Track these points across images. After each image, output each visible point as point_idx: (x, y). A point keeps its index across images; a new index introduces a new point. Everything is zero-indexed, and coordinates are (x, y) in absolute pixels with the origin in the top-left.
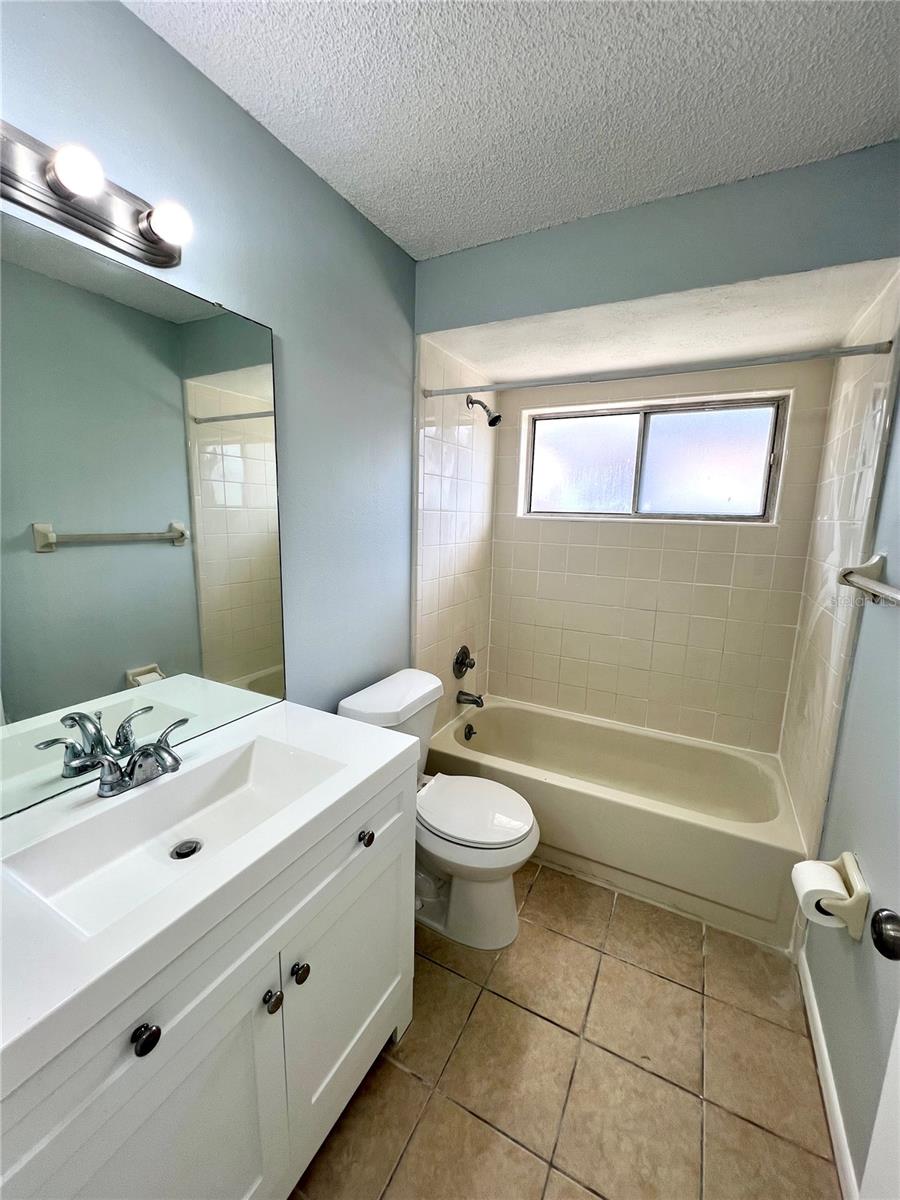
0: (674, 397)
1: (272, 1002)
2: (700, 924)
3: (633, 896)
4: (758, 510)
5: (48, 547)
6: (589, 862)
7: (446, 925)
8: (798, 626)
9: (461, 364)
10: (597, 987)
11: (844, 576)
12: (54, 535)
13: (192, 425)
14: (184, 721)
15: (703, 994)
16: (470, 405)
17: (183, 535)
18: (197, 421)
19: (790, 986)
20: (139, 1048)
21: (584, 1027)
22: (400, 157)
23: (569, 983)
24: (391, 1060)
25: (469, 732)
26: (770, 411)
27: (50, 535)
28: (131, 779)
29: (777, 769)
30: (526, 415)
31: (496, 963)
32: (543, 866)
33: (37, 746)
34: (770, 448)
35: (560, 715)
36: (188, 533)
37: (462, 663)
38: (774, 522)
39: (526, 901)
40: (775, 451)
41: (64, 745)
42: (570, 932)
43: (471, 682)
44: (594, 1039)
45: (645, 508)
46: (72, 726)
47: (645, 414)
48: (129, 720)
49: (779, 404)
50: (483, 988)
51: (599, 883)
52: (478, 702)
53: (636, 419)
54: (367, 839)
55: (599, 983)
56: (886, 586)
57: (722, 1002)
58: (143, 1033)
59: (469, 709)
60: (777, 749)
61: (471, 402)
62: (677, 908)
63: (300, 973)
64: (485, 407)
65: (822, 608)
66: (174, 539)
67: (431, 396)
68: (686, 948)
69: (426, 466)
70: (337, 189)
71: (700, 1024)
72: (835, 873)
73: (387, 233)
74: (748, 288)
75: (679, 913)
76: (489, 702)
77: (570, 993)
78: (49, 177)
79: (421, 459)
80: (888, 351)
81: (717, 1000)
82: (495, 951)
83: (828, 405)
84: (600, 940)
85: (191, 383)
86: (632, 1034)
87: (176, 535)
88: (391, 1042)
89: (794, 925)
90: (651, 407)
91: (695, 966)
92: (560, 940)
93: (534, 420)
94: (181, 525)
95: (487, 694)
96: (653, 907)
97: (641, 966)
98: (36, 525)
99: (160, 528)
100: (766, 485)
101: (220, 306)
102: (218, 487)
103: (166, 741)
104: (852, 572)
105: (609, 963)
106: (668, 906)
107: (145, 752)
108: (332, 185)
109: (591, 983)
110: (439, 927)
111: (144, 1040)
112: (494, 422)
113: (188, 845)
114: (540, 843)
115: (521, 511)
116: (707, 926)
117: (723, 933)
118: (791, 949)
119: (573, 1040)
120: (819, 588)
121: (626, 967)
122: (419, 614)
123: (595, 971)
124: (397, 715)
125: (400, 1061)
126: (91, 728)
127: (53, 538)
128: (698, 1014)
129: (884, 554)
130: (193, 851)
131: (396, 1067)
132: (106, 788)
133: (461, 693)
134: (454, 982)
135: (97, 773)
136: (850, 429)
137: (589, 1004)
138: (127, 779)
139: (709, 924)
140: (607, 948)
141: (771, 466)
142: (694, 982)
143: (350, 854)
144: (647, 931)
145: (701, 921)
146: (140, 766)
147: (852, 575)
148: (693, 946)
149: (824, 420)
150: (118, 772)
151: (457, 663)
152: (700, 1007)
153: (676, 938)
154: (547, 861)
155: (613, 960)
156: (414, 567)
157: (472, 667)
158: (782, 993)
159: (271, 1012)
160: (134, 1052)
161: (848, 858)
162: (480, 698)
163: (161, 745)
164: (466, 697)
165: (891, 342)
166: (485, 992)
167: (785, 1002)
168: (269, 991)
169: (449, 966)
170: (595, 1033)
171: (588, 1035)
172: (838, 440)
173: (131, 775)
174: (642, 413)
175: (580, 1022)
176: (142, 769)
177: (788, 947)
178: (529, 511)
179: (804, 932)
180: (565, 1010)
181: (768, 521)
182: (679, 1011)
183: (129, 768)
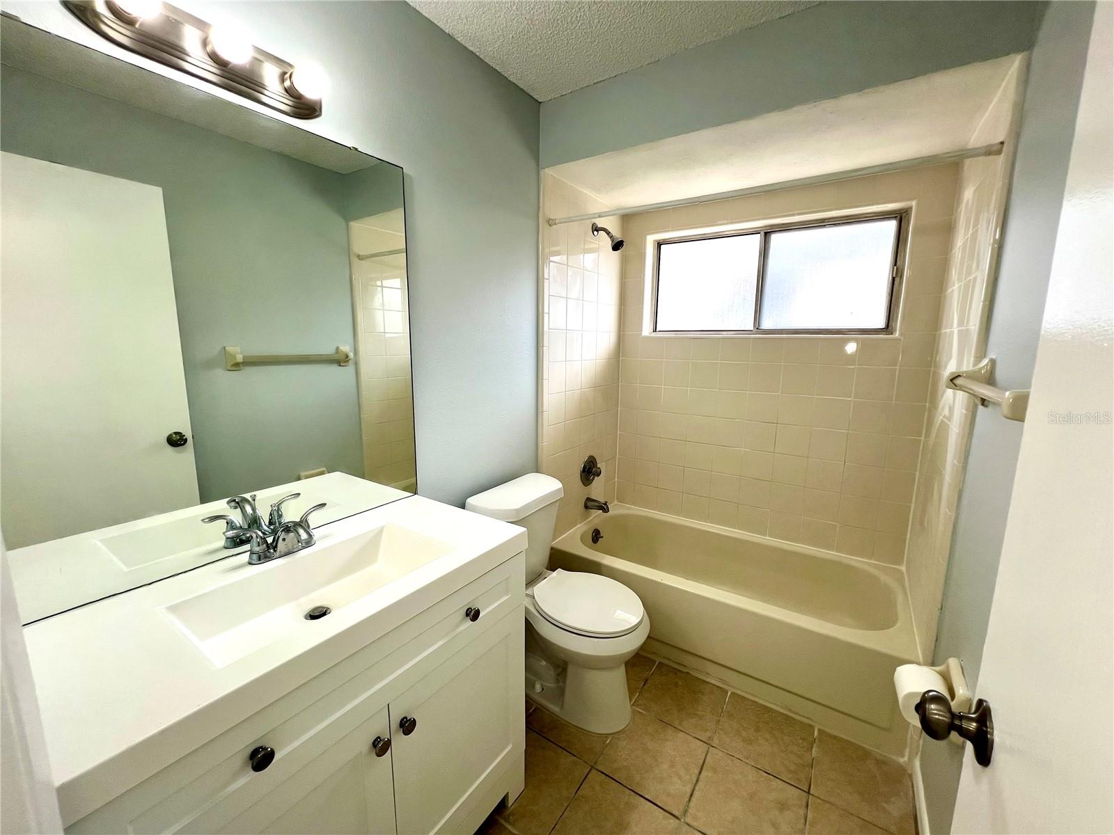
0: (793, 215)
1: (381, 746)
2: (812, 727)
3: (747, 696)
4: (880, 323)
5: (237, 366)
6: (705, 661)
7: (562, 707)
8: (923, 438)
9: (586, 194)
10: (701, 776)
11: (952, 380)
12: (241, 356)
13: (355, 260)
14: (324, 505)
15: (809, 793)
16: (596, 233)
17: (347, 357)
18: (360, 257)
19: (902, 794)
20: (255, 763)
21: (685, 812)
22: (514, 8)
23: (674, 770)
24: (502, 822)
25: (596, 536)
26: (892, 225)
27: (237, 356)
28: (275, 551)
29: (900, 580)
30: (651, 240)
31: (606, 746)
32: (660, 663)
33: (203, 520)
34: (893, 260)
35: (682, 523)
36: (351, 355)
37: (589, 471)
38: (897, 334)
39: (640, 693)
40: (898, 264)
41: (226, 521)
42: (680, 724)
43: (598, 489)
44: (694, 824)
45: (766, 324)
46: (236, 508)
47: (766, 233)
48: (279, 505)
49: (901, 217)
50: (592, 767)
51: (713, 682)
52: (604, 508)
53: (756, 240)
54: (473, 614)
55: (704, 773)
56: (996, 389)
57: (829, 802)
58: (259, 752)
59: (596, 514)
60: (903, 562)
61: (596, 229)
62: (791, 711)
63: (407, 726)
64: (608, 233)
65: (941, 417)
66: (340, 360)
67: (555, 224)
68: (795, 749)
69: (550, 288)
70: (463, 43)
71: (803, 821)
72: (939, 677)
73: (511, 78)
74: (852, 101)
75: (791, 714)
76: (615, 510)
77: (675, 779)
78: (209, 49)
79: (546, 283)
80: (999, 152)
81: (823, 800)
82: (607, 735)
83: (952, 215)
84: (708, 734)
85: (356, 226)
86: (733, 822)
87: (343, 357)
88: (502, 805)
89: (909, 735)
90: (772, 226)
91: (804, 766)
92: (670, 731)
93: (659, 245)
94: (346, 348)
95: (616, 502)
96: (766, 707)
97: (747, 761)
98: (226, 348)
99: (328, 350)
100: (889, 298)
101: (356, 149)
102: (379, 315)
103: (306, 520)
104: (959, 376)
105: (715, 756)
106: (781, 707)
107: (287, 529)
108: (459, 40)
109: (697, 772)
110: (555, 709)
111: (261, 759)
112: (617, 246)
113: (321, 609)
114: (649, 637)
115: (647, 329)
116: (819, 730)
117: (835, 737)
118: (906, 759)
119: (672, 821)
120: (940, 398)
121: (732, 761)
122: (545, 424)
123: (701, 762)
124: (518, 511)
125: (510, 824)
126: (248, 509)
127: (240, 358)
128: (802, 812)
129: (994, 357)
130: (324, 614)
131: (506, 828)
132: (255, 557)
133: (589, 499)
134: (566, 760)
135: (247, 547)
136: (969, 235)
137: (693, 791)
138: (272, 551)
139: (821, 727)
140: (716, 742)
141: (894, 279)
142: (799, 780)
143: (458, 626)
144: (757, 730)
145: (813, 724)
146: (284, 540)
147: (960, 378)
148: (804, 747)
149: (947, 230)
150: (265, 545)
151: (584, 471)
152: (804, 804)
153: (786, 738)
154: (665, 658)
155: (721, 754)
156: (540, 381)
157: (598, 476)
158: (892, 799)
159: (379, 755)
160: (250, 766)
161: (953, 663)
162: (605, 504)
163: (303, 523)
164: (593, 503)
165: (1002, 143)
166: (593, 771)
167: (895, 808)
168: (379, 737)
169: (563, 745)
170: (695, 818)
171: (689, 820)
172: (959, 248)
173: (275, 548)
174: (762, 233)
175: (682, 808)
176: (285, 542)
177: (903, 756)
178: (655, 330)
179: (918, 741)
180: (669, 795)
181: (892, 334)
182: (782, 806)
183: (275, 543)
